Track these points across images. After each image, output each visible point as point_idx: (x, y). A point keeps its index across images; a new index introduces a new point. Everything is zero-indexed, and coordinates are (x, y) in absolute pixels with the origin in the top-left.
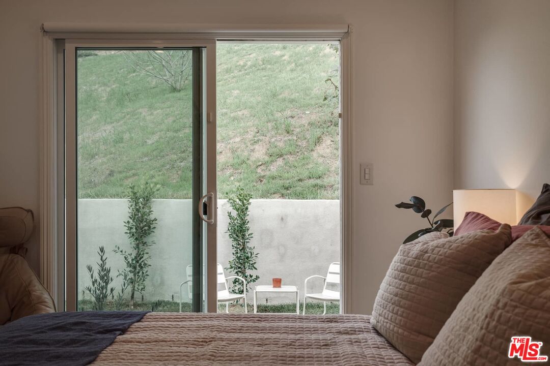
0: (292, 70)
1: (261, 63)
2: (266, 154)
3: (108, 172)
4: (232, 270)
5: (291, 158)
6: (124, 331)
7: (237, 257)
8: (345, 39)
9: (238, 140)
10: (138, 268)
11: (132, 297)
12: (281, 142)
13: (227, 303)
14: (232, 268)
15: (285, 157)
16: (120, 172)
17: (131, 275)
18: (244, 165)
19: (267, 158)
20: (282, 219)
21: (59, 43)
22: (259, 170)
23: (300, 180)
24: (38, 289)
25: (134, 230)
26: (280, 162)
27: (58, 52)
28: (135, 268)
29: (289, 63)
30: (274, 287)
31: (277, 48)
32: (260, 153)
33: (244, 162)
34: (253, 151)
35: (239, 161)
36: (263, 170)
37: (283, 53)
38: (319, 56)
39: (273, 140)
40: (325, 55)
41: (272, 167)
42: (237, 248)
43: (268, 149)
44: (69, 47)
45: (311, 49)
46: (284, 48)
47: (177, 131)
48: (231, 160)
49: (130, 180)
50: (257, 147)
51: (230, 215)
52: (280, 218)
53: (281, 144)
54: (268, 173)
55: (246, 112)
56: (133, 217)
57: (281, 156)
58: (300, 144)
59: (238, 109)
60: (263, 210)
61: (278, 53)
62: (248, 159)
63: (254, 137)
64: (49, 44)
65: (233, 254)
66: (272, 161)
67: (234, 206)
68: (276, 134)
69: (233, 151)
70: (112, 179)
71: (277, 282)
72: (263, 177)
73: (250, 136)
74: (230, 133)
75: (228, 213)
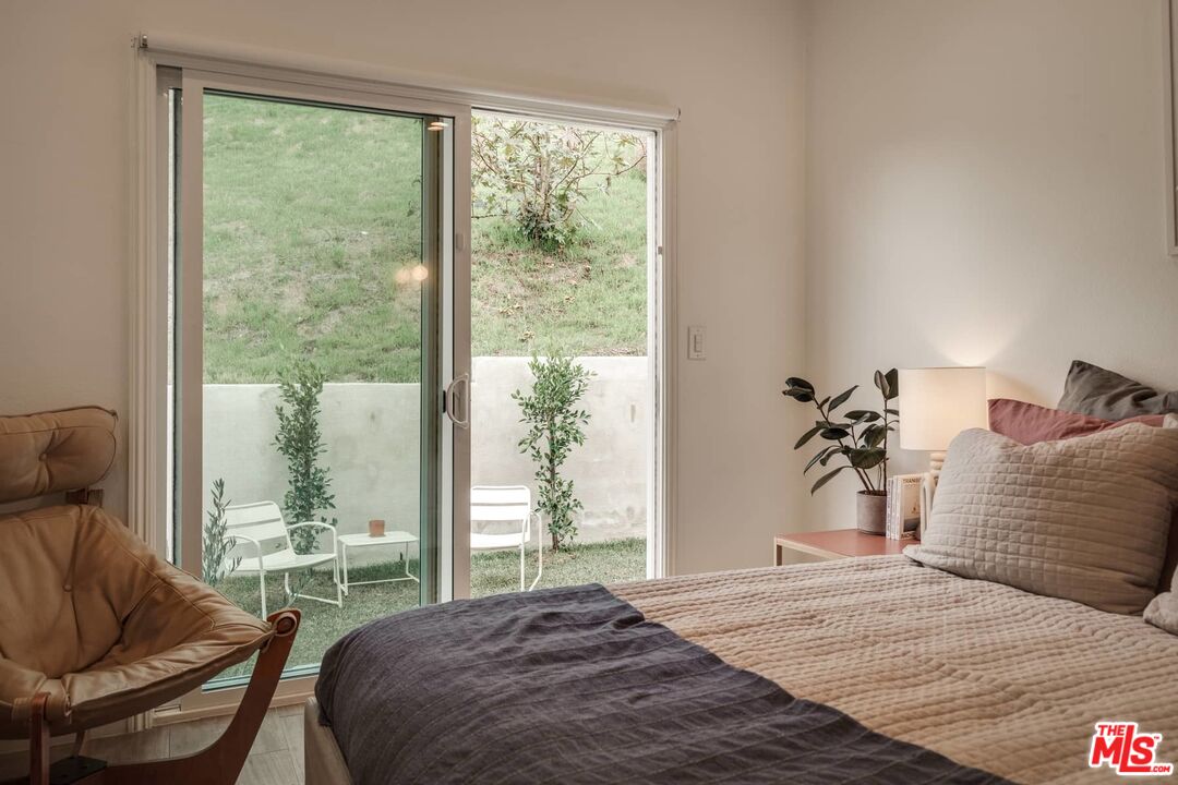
0: (299, 156)
1: (231, 137)
2: (307, 302)
4: (289, 511)
5: (354, 312)
7: (297, 488)
9: (245, 275)
12: (329, 282)
15: (344, 309)
18: (271, 322)
19: (309, 311)
20: (373, 417)
22: (300, 332)
23: (386, 350)
26: (335, 318)
29: (289, 143)
30: (373, 535)
31: (257, 114)
32: (293, 301)
33: (268, 316)
34: (279, 296)
35: (257, 315)
36: (306, 332)
37: (270, 122)
38: (343, 135)
39: (314, 278)
40: (355, 136)
41: (323, 327)
42: (297, 471)
43: (308, 295)
45: (325, 121)
46: (272, 115)
48: (240, 313)
50: (285, 289)
51: (280, 411)
52: (369, 414)
53: (330, 286)
54: (318, 337)
55: (241, 225)
57: (336, 307)
58: (366, 287)
59: (224, 219)
60: (339, 403)
61: (259, 122)
62: (276, 312)
63: (277, 271)
65: (290, 482)
66: (321, 317)
67: (290, 395)
68: (317, 267)
69: (241, 296)
71: (377, 528)
72: (311, 343)
73: (268, 269)
75: (277, 408)
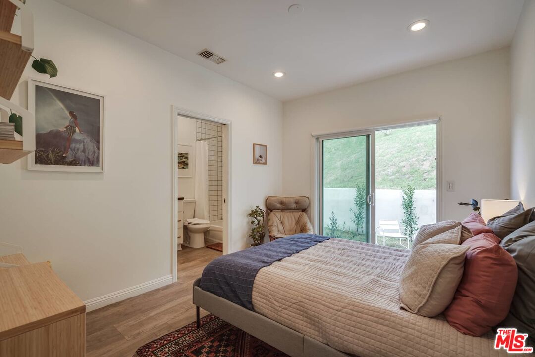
3: (350, 177)
6: (321, 242)
7: (407, 218)
8: (439, 122)
9: (414, 159)
10: (360, 218)
11: (357, 230)
13: (400, 239)
14: (404, 222)
16: (355, 176)
17: (357, 221)
18: (416, 173)
19: (430, 169)
21: (317, 139)
22: (425, 175)
24: (309, 224)
25: (358, 202)
27: (317, 142)
28: (358, 218)
32: (426, 166)
33: (416, 171)
34: (422, 165)
35: (414, 171)
36: (427, 175)
42: (407, 214)
43: (431, 164)
44: (321, 140)
47: (384, 156)
49: (359, 180)
50: (424, 163)
51: (404, 197)
54: (430, 176)
55: (421, 144)
56: (358, 197)
60: (422, 196)
62: (419, 169)
63: (424, 157)
64: (314, 140)
66: (433, 170)
69: (411, 165)
70: (352, 179)
72: (426, 178)
73: (421, 157)
74: (411, 156)
